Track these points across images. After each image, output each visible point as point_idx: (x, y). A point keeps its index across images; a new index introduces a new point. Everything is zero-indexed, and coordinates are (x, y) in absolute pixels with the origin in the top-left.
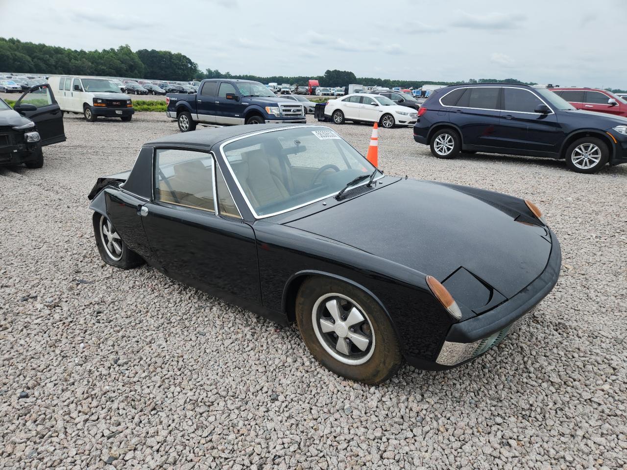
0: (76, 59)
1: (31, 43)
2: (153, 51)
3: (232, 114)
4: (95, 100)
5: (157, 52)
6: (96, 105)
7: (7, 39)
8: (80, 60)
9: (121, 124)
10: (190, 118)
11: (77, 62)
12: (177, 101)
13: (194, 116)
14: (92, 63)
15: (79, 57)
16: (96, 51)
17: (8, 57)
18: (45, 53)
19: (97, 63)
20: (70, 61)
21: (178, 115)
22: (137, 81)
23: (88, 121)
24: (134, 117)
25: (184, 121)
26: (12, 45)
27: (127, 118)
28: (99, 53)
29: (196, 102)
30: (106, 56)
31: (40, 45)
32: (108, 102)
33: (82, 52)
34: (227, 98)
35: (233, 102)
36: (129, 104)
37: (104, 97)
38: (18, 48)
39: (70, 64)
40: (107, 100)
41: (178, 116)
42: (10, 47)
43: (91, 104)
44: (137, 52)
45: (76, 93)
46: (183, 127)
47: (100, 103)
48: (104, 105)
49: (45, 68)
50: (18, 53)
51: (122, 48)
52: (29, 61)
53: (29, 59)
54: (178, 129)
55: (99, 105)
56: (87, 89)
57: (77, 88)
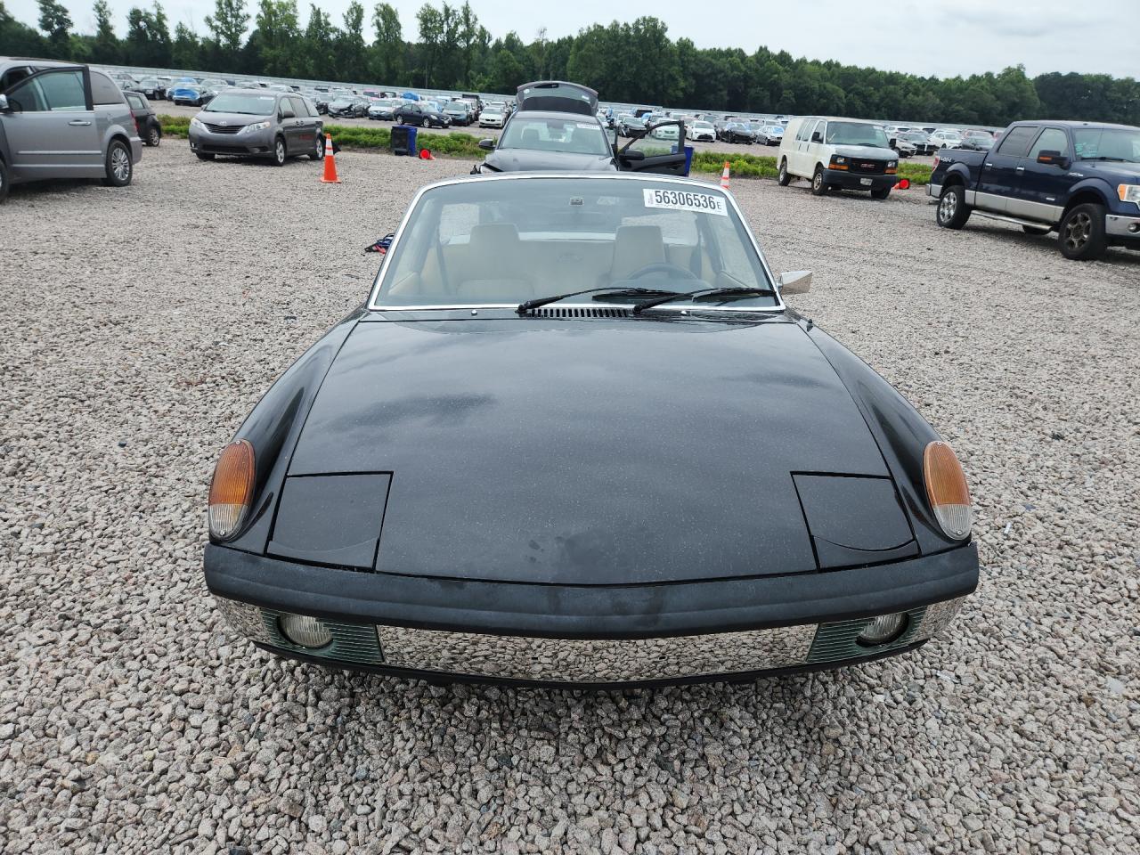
0: (916, 93)
1: (855, 67)
2: (1073, 76)
3: (1042, 195)
4: (834, 159)
5: (1082, 77)
6: (833, 166)
7: (823, 62)
8: (923, 95)
9: (869, 203)
10: (961, 197)
11: (916, 98)
12: (952, 163)
13: (970, 195)
14: (942, 100)
15: (923, 90)
16: (958, 78)
17: (813, 91)
18: (871, 83)
19: (951, 101)
20: (905, 96)
21: (943, 190)
22: (992, 133)
23: (815, 193)
24: (894, 191)
25: (949, 203)
26: (826, 71)
27: (880, 193)
28: (962, 82)
29: (983, 166)
30: (972, 87)
31: (868, 69)
32: (855, 164)
33: (933, 80)
34: (1040, 161)
35: (1054, 170)
36: (891, 168)
37: (850, 154)
38: (833, 75)
39: (904, 102)
40: (854, 160)
41: (943, 193)
42: (822, 75)
43: (826, 164)
44: (1036, 79)
45: (815, 144)
46: (943, 214)
47: (840, 164)
48: (845, 168)
49: (860, 109)
50: (829, 85)
51: (1009, 71)
52: (840, 98)
53: (842, 93)
54: (935, 219)
55: (838, 167)
56: (829, 140)
57: (816, 138)
